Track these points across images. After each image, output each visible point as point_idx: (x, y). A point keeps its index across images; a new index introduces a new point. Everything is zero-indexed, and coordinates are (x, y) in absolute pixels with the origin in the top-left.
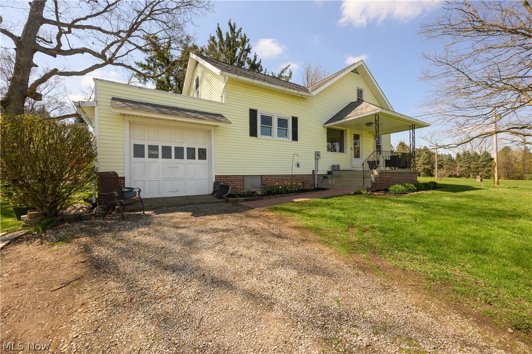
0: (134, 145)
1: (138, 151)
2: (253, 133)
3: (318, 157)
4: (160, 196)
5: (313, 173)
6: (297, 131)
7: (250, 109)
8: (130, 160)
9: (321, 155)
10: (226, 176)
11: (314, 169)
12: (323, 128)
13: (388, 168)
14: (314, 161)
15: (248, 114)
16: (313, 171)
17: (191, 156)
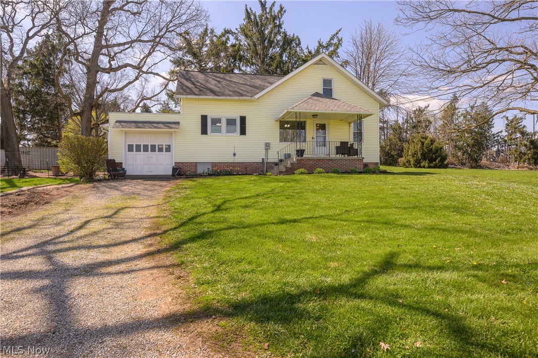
0: (128, 145)
1: (130, 148)
2: (204, 131)
3: (267, 148)
4: (142, 174)
5: (263, 161)
6: (245, 127)
7: (202, 116)
8: (125, 153)
9: (271, 146)
10: (183, 163)
11: (264, 158)
12: (275, 122)
13: (338, 156)
14: (264, 151)
15: (200, 119)
16: (263, 159)
17: (161, 150)
